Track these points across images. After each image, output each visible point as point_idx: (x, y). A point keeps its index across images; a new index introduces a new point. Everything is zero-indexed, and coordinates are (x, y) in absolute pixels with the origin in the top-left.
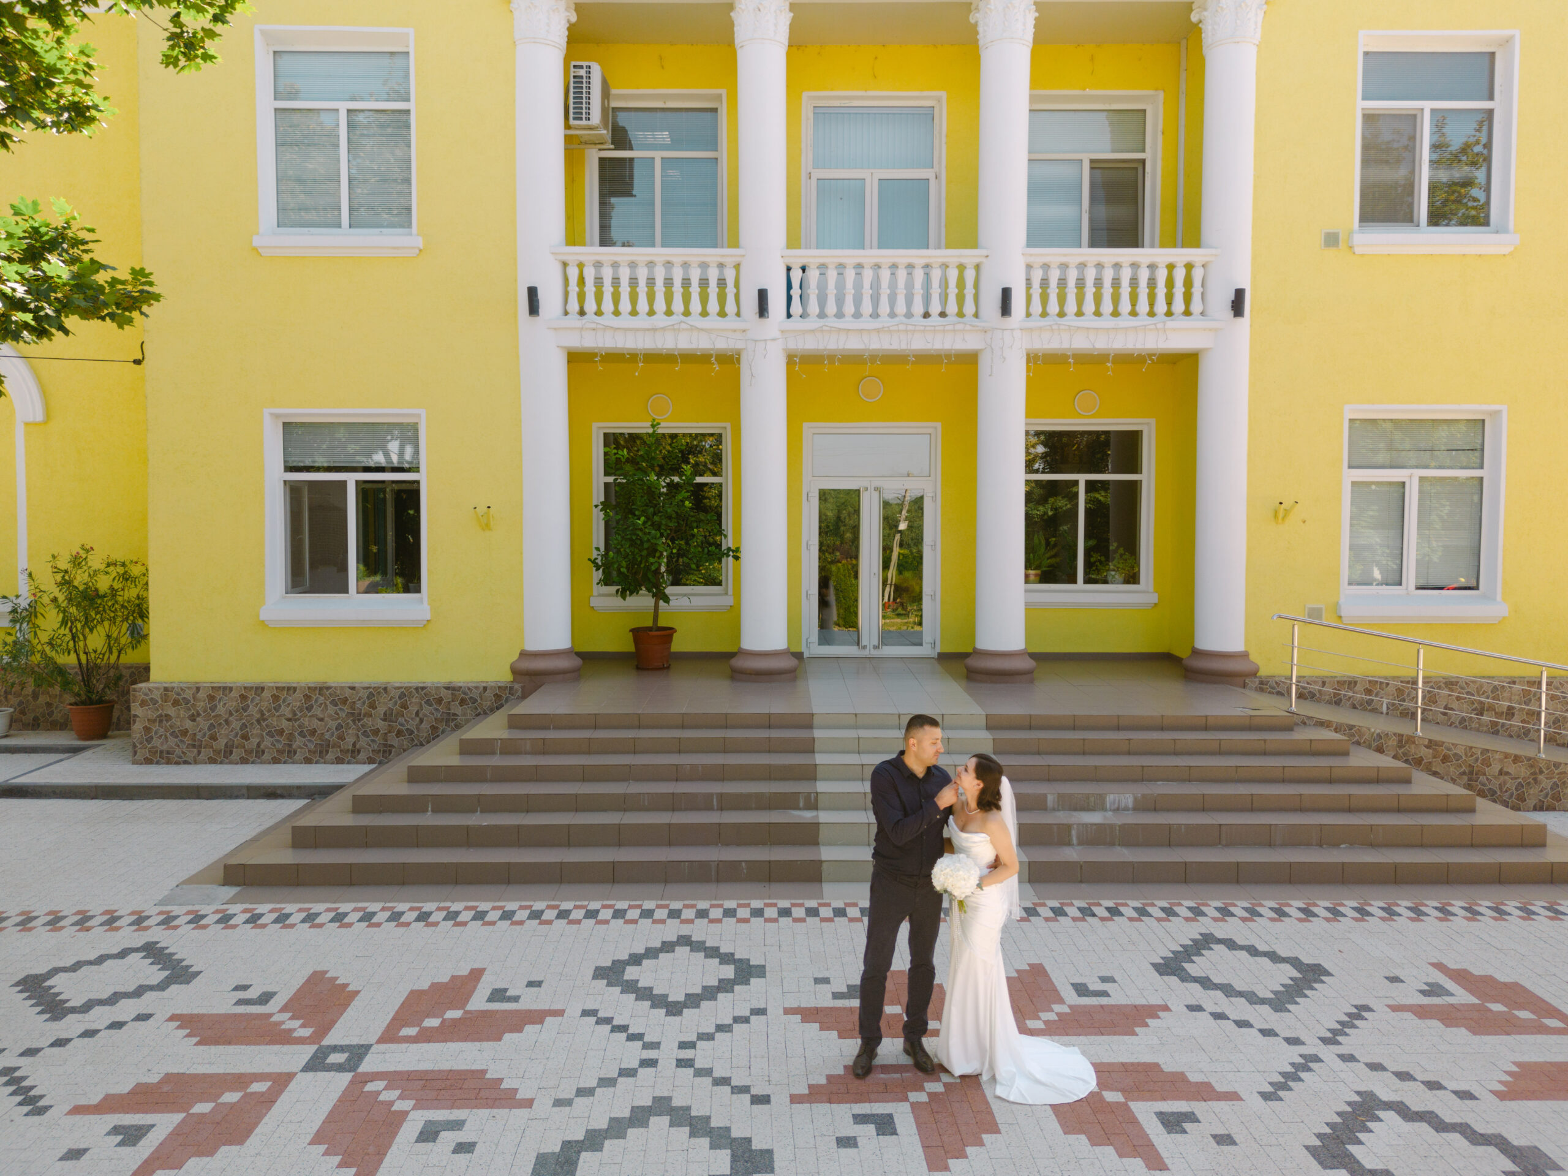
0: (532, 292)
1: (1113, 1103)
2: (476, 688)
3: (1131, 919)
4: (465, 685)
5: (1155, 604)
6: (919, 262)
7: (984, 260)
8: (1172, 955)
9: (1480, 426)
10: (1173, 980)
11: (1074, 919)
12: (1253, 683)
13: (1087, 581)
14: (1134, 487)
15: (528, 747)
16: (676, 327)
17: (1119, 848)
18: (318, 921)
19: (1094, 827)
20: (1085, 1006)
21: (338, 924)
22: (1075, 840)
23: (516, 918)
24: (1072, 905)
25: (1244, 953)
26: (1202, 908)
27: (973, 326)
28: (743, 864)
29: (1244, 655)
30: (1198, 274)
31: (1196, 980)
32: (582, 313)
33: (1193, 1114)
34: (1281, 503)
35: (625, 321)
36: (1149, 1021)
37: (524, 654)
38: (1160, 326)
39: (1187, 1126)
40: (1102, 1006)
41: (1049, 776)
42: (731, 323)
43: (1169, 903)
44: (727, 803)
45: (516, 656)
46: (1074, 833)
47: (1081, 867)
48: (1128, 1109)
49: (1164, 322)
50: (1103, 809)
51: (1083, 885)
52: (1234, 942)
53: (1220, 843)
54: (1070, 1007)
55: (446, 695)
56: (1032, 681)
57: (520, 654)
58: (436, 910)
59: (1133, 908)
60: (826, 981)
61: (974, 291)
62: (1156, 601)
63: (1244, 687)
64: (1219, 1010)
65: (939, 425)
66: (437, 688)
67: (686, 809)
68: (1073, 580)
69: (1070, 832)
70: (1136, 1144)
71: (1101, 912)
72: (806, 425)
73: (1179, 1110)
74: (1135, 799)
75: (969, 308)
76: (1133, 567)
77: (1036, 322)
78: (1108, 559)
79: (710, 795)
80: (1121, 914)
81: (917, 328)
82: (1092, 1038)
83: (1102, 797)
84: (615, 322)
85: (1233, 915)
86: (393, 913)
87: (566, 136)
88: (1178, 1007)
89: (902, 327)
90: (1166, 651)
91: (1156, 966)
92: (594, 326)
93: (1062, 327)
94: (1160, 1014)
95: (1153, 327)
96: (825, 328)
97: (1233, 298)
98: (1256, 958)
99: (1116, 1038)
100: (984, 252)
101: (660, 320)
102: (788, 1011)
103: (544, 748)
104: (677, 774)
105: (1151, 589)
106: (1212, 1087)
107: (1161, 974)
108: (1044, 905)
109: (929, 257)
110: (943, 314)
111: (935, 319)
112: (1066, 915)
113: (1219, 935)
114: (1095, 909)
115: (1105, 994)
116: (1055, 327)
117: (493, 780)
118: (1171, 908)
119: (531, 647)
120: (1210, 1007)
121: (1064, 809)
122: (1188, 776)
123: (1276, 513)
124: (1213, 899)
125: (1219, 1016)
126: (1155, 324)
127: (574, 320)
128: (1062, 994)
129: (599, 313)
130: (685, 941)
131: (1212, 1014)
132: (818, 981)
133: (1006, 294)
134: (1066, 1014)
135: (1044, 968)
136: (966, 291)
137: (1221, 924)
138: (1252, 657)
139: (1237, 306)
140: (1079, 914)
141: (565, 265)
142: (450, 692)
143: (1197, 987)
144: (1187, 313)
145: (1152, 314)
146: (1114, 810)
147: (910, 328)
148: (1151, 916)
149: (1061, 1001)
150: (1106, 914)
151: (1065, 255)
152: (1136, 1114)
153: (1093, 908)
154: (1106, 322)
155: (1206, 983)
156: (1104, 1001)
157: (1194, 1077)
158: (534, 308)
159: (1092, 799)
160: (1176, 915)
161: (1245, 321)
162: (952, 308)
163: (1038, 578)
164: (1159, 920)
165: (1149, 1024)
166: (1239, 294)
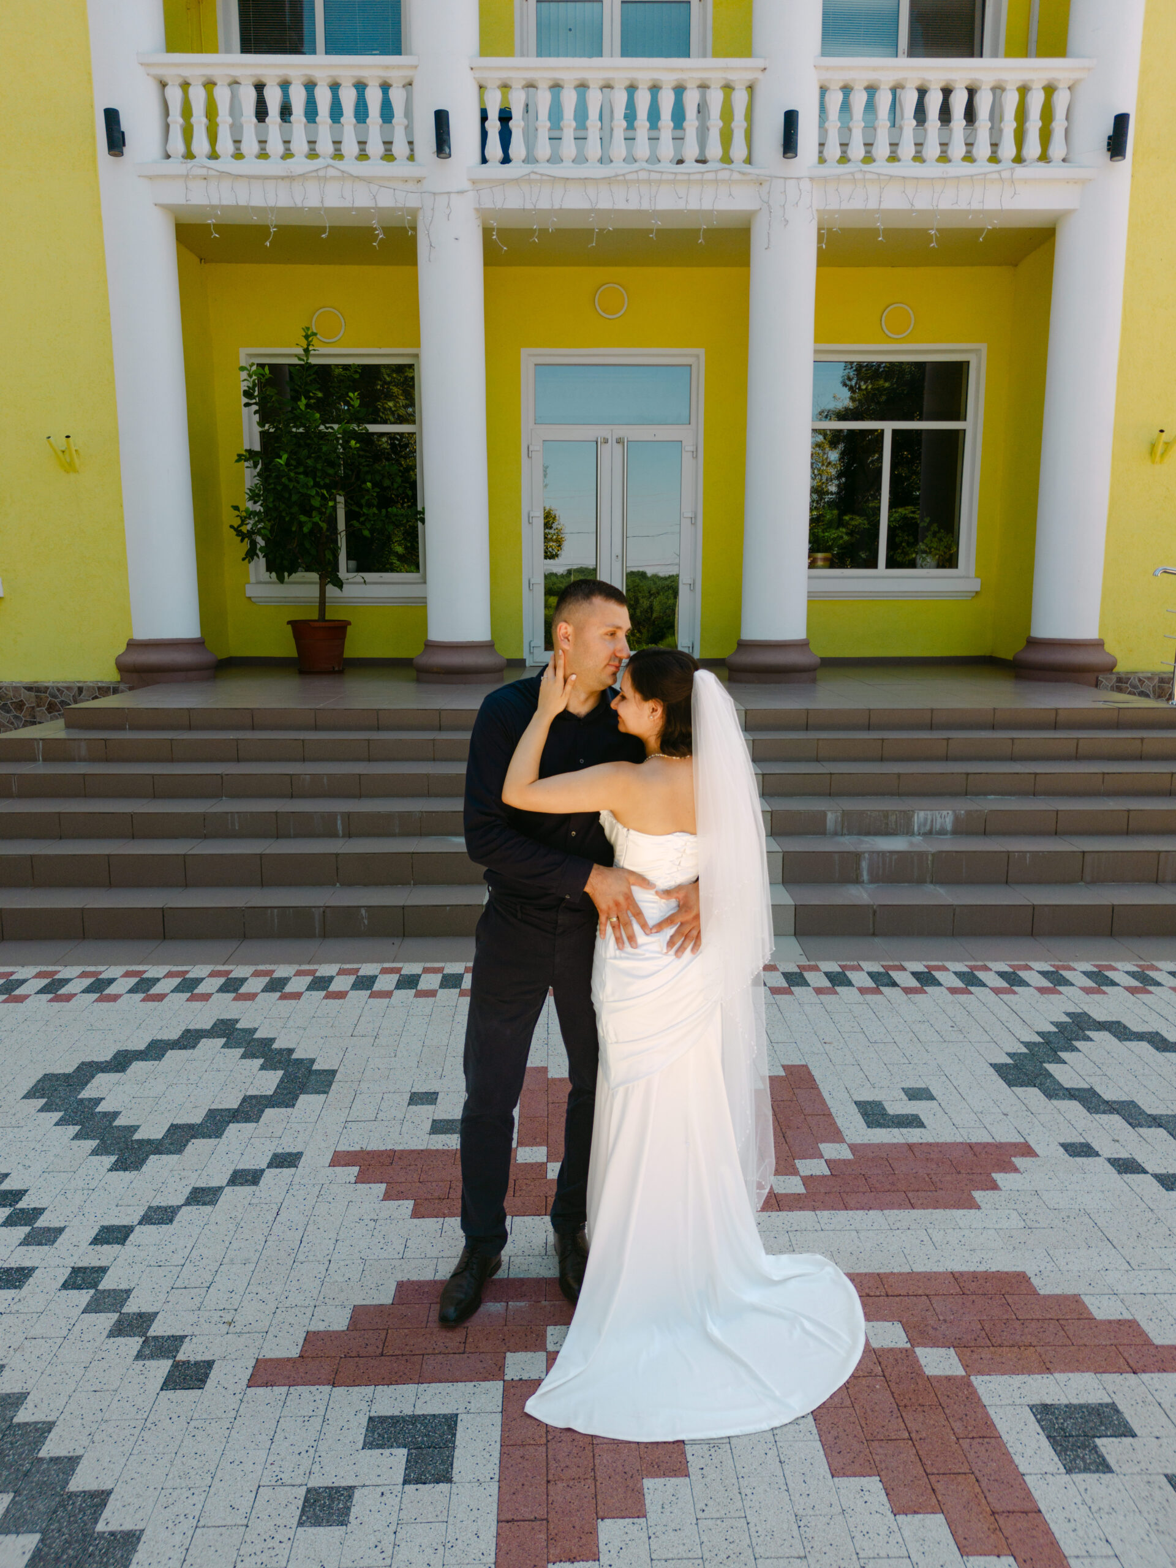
0: (112, 117)
1: (938, 1379)
2: (68, 688)
3: (953, 991)
4: (56, 684)
5: (977, 593)
6: (668, 80)
7: (758, 75)
8: (1024, 1050)
10: (1033, 1094)
11: (863, 991)
12: (1108, 680)
13: (891, 564)
14: (955, 440)
15: (83, 752)
16: (321, 173)
17: (932, 887)
19: (895, 857)
20: (881, 1146)
22: (865, 876)
24: (859, 968)
25: (1144, 1045)
26: (1064, 973)
27: (744, 174)
28: (363, 911)
29: (1098, 644)
30: (1061, 100)
31: (1072, 1094)
32: (189, 155)
33: (1113, 1407)
34: (1162, 431)
35: (251, 166)
36: (998, 1177)
37: (133, 645)
38: (1006, 174)
39: (1108, 1446)
40: (910, 1147)
41: (831, 790)
42: (400, 168)
43: (1012, 966)
44: (355, 827)
45: (122, 648)
46: (864, 865)
47: (875, 912)
48: (973, 1398)
49: (1012, 169)
50: (909, 832)
51: (877, 940)
52: (1125, 1027)
53: (1082, 879)
54: (853, 1148)
55: (29, 698)
56: (814, 681)
57: (128, 645)
59: (955, 973)
60: (430, 1098)
61: (745, 124)
62: (978, 589)
63: (1096, 686)
64: (1124, 1155)
65: (701, 352)
67: (296, 836)
68: (873, 565)
69: (858, 867)
70: (998, 1508)
71: (904, 979)
72: (525, 352)
73: (1082, 1401)
74: (957, 819)
75: (739, 150)
76: (949, 547)
77: (832, 169)
78: (916, 543)
79: (332, 816)
80: (937, 983)
81: (665, 177)
82: (893, 1214)
83: (908, 816)
84: (237, 167)
85: (1114, 984)
88: (1047, 1146)
89: (643, 175)
90: (988, 655)
91: (999, 1068)
92: (204, 172)
93: (868, 176)
94: (1018, 1161)
95: (996, 176)
96: (533, 176)
97: (1111, 133)
98: (1167, 1054)
99: (939, 1214)
100: (758, 62)
101: (299, 164)
102: (339, 1159)
103: (107, 753)
104: (292, 789)
105: (972, 573)
106: (1142, 1334)
107: (1010, 1084)
108: (816, 968)
109: (682, 70)
110: (702, 161)
111: (690, 166)
112: (849, 983)
113: (1099, 1015)
114: (895, 975)
115: (913, 1121)
116: (858, 176)
117: (21, 796)
118: (1014, 973)
119: (145, 632)
120: (1107, 1149)
121: (850, 834)
122: (1034, 789)
123: (1153, 446)
124: (1077, 959)
125: (1127, 1166)
126: (999, 172)
127: (176, 166)
128: (840, 1122)
129: (214, 156)
130: (226, 1030)
131: (1113, 1162)
132: (417, 1099)
133: (791, 119)
134: (845, 1162)
135: (809, 1073)
136: (734, 125)
137: (1097, 997)
138: (1107, 647)
139: (1116, 145)
140: (870, 983)
141: (163, 85)
142: (33, 694)
143: (1074, 1108)
144: (1044, 157)
145: (994, 159)
146: (925, 834)
147: (654, 176)
148: (984, 985)
149: (836, 1136)
150: (914, 983)
151: (875, 69)
152: (991, 1411)
153: (892, 973)
154: (932, 169)
155: (1090, 1100)
156: (913, 1135)
157: (1103, 1309)
158: (116, 141)
159: (893, 818)
160: (1023, 983)
161: (1125, 165)
162: (714, 150)
163: (828, 563)
164: (997, 991)
165: (1000, 1183)
166: (1121, 122)
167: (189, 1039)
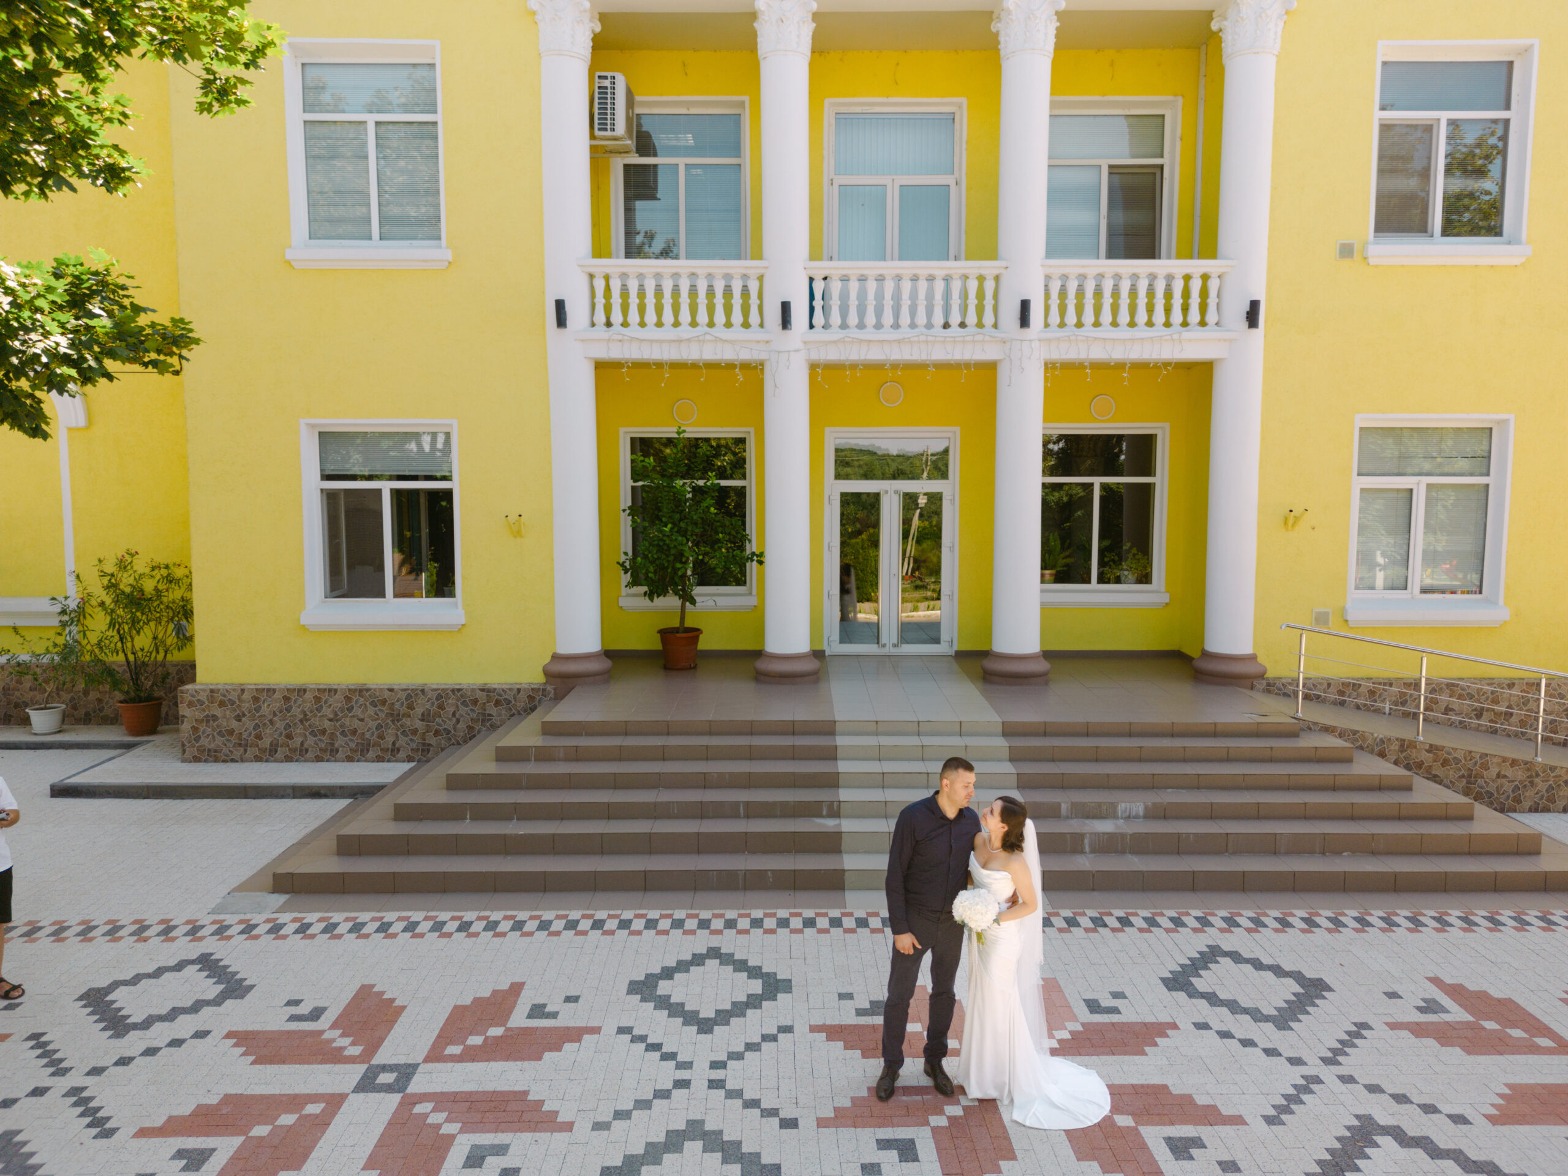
0: (560, 305)
1: (1124, 1127)
2: (510, 689)
3: (1141, 930)
4: (500, 686)
5: (1167, 604)
6: (940, 273)
7: (1002, 271)
8: (1180, 969)
9: (1486, 435)
10: (1181, 995)
11: (1087, 930)
12: (1261, 685)
13: (1102, 580)
14: (1148, 489)
15: (562, 755)
16: (701, 338)
17: (1130, 856)
18: (365, 931)
19: (1106, 836)
20: (1098, 1024)
21: (383, 935)
22: (1087, 849)
23: (553, 928)
24: (1084, 914)
25: (1249, 966)
26: (1209, 918)
27: (993, 337)
28: (769, 873)
29: (1252, 658)
30: (1213, 285)
31: (1203, 996)
32: (609, 324)
33: (1200, 1138)
34: (1291, 511)
35: (651, 332)
36: (1158, 1040)
37: (556, 657)
38: (1175, 337)
39: (1194, 1152)
40: (1113, 1024)
41: (1062, 784)
42: (754, 334)
43: (1177, 913)
44: (754, 811)
45: (548, 659)
46: (1086, 841)
47: (1093, 876)
48: (1139, 1134)
49: (1180, 333)
50: (1115, 816)
51: (1095, 894)
52: (1240, 955)
53: (1227, 851)
54: (1083, 1025)
56: (1046, 683)
57: (552, 657)
58: (477, 920)
59: (1143, 918)
60: (849, 996)
61: (993, 302)
62: (1168, 601)
63: (1252, 689)
64: (1225, 1029)
65: (957, 429)
66: (473, 690)
67: (713, 818)
68: (1088, 581)
69: (1083, 841)
70: (1145, 1171)
71: (1112, 922)
72: (827, 430)
73: (1186, 1136)
74: (1146, 808)
75: (988, 319)
76: (1145, 567)
77: (1054, 332)
78: (1121, 560)
79: (737, 804)
80: (1131, 925)
81: (938, 339)
82: (1104, 1058)
83: (1114, 806)
84: (641, 333)
85: (1239, 926)
86: (436, 922)
87: (592, 147)
88: (1185, 1024)
89: (922, 338)
90: (1176, 648)
91: (1164, 980)
92: (620, 337)
93: (1079, 338)
94: (1169, 1032)
95: (1169, 337)
96: (846, 339)
97: (1248, 309)
98: (1260, 972)
99: (1127, 1058)
100: (1003, 264)
101: (685, 331)
102: (814, 1029)
103: (577, 755)
104: (705, 782)
105: (1163, 589)
106: (1219, 1110)
107: (1169, 989)
108: (1057, 915)
109: (950, 268)
110: (963, 325)
111: (955, 330)
112: (1078, 925)
113: (1226, 947)
114: (1107, 919)
115: (1115, 1010)
116: (1073, 338)
117: (529, 788)
118: (1179, 918)
119: (564, 649)
120: (1216, 1025)
121: (1077, 817)
122: (1197, 784)
123: (1286, 519)
124: (1219, 908)
125: (1225, 1035)
126: (1171, 335)
127: (601, 331)
128: (1075, 1010)
129: (625, 324)
130: (714, 953)
131: (1218, 1033)
132: (842, 996)
133: (1025, 305)
134: (1078, 1032)
135: (1057, 982)
136: (985, 302)
137: (1227, 935)
138: (1259, 660)
139: (1252, 316)
140: (1091, 925)
141: (591, 276)
143: (1203, 1003)
144: (1203, 323)
145: (1168, 324)
146: (1126, 818)
147: (930, 338)
148: (1160, 926)
149: (1074, 1019)
150: (1117, 925)
151: (1083, 266)
152: (1146, 1139)
153: (1105, 918)
154: (1124, 333)
155: (1212, 999)
156: (1114, 1018)
157: (1201, 1100)
158: (561, 321)
159: (1104, 808)
160: (1184, 925)
161: (1260, 332)
162: (972, 319)
163: (1052, 578)
164: (1167, 930)
165: (1159, 1043)
166: (1254, 306)
167: (698, 960)
